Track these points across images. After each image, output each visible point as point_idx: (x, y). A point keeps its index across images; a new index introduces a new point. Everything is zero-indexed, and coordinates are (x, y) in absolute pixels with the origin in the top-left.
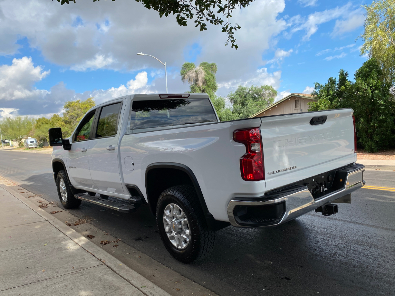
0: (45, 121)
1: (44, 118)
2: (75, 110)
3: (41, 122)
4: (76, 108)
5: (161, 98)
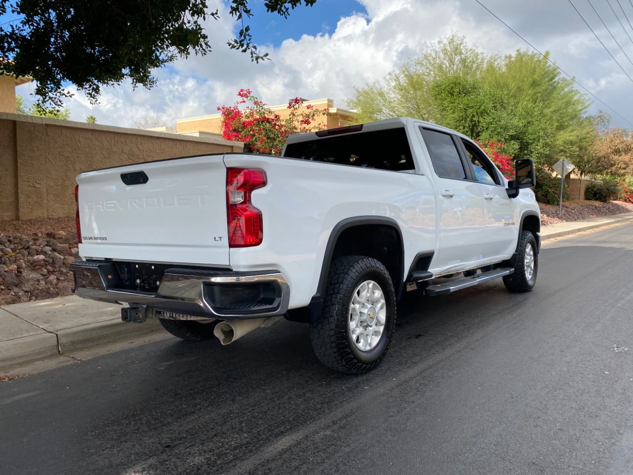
5: (319, 137)
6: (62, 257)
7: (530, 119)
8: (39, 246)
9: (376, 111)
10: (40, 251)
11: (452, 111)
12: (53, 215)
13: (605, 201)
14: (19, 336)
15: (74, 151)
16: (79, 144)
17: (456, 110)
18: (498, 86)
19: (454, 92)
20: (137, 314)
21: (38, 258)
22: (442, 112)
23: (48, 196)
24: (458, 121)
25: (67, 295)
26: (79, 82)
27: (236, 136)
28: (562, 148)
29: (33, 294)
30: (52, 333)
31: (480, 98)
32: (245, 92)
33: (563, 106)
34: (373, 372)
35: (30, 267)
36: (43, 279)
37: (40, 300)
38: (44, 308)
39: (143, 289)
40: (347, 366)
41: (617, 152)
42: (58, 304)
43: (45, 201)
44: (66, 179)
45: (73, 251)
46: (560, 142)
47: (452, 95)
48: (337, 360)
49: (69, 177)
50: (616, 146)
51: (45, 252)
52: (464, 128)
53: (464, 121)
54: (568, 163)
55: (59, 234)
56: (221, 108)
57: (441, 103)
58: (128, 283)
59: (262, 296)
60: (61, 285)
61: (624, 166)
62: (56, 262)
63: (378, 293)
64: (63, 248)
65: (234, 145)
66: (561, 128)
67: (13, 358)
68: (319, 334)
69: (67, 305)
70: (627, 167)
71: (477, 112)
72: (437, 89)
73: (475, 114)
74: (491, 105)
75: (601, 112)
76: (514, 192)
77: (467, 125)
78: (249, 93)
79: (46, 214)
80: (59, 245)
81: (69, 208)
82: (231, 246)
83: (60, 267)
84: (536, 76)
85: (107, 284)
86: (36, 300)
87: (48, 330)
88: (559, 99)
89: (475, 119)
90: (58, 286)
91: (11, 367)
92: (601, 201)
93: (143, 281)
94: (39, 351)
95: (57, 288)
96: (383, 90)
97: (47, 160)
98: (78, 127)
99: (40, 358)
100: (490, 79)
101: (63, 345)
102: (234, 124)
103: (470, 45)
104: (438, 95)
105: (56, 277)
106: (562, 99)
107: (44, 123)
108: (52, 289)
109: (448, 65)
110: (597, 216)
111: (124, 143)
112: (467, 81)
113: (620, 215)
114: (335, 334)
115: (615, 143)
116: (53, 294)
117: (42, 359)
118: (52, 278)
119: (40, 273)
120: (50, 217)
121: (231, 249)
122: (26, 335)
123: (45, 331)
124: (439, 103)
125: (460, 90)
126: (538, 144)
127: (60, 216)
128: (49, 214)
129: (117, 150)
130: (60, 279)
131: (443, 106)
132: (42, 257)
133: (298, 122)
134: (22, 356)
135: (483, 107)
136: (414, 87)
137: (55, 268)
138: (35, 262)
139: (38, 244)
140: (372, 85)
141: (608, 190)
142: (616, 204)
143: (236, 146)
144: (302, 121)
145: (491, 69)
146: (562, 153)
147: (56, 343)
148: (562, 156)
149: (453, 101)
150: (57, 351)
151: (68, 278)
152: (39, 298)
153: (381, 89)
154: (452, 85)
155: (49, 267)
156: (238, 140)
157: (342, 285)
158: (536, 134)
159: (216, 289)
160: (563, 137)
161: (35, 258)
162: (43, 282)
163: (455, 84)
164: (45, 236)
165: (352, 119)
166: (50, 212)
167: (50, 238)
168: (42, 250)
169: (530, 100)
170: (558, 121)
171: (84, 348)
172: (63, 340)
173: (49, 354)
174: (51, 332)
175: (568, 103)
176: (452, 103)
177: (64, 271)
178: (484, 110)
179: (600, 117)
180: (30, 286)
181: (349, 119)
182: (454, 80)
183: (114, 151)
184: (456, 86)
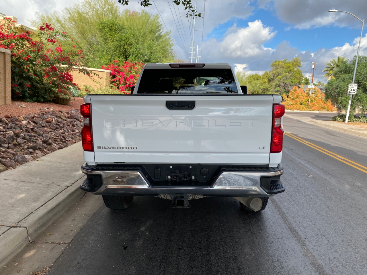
0: (257, 77)
1: (256, 75)
2: (277, 69)
3: (253, 77)
4: (279, 67)
7: (152, 51)
11: (112, 41)
17: (114, 40)
19: (113, 29)
24: (116, 47)
31: (128, 36)
47: (111, 31)
52: (119, 52)
53: (119, 48)
57: (105, 34)
65: (6, 52)
71: (126, 43)
72: (102, 25)
73: (125, 44)
74: (134, 41)
77: (121, 50)
82: (271, 152)
88: (164, 42)
89: (125, 47)
101: (31, 235)
104: (103, 29)
112: (119, 24)
121: (271, 154)
124: (103, 34)
125: (116, 29)
131: (106, 36)
135: (130, 41)
144: (49, 40)
147: (27, 235)
150: (28, 241)
154: (111, 25)
163: (113, 24)
172: (30, 231)
176: (112, 36)
178: (130, 43)
182: (112, 22)
184: (114, 26)
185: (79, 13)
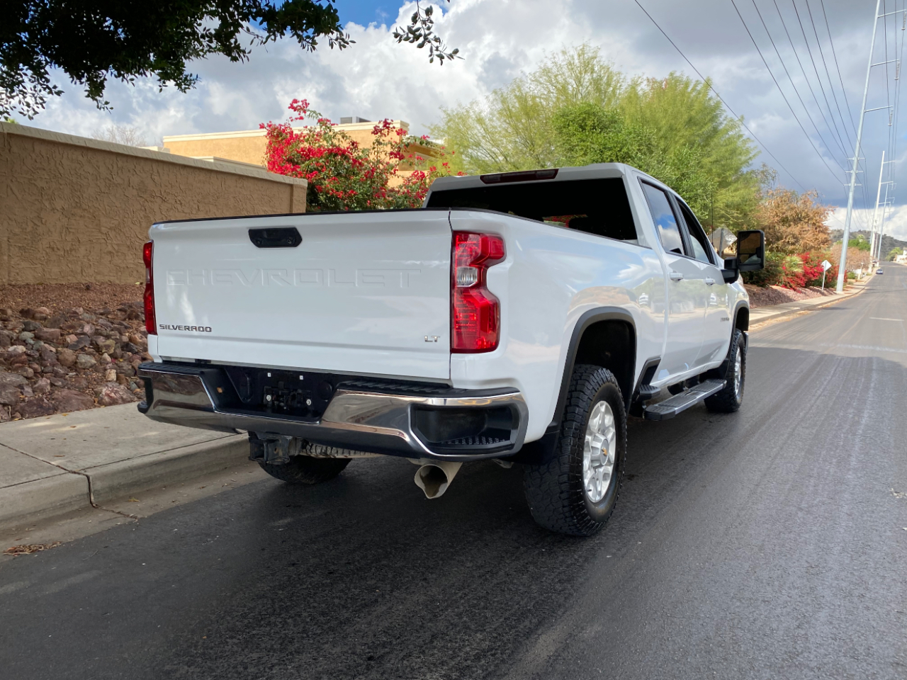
5: (486, 183)
6: (54, 350)
7: (685, 170)
8: (12, 330)
9: (473, 145)
10: (15, 338)
11: (582, 152)
12: (17, 280)
13: (763, 286)
14: (24, 480)
15: (53, 180)
16: (60, 168)
17: (588, 151)
18: (645, 122)
19: (586, 125)
20: (276, 450)
21: (15, 350)
22: (568, 152)
23: (9, 250)
25: (71, 411)
26: (75, 71)
27: (293, 170)
28: (723, 212)
29: (16, 409)
30: (79, 474)
31: (621, 137)
32: (300, 104)
33: (727, 154)
34: (603, 532)
35: (4, 364)
36: (28, 385)
37: (28, 418)
38: (43, 432)
39: (277, 411)
40: (578, 525)
41: (785, 221)
42: (64, 425)
43: (6, 258)
44: (39, 224)
45: (68, 340)
46: (720, 205)
47: (584, 129)
48: (566, 517)
49: (44, 220)
50: (784, 213)
51: (24, 341)
54: (728, 234)
55: (41, 313)
56: (266, 125)
57: (568, 140)
58: (249, 400)
59: (486, 426)
60: (57, 394)
61: (793, 240)
62: (46, 358)
63: (609, 420)
64: (52, 334)
65: (295, 183)
66: (724, 184)
67: (21, 516)
68: (541, 480)
69: (78, 426)
70: (797, 242)
71: (617, 156)
72: (563, 120)
73: (614, 158)
74: (635, 147)
75: (764, 165)
76: (732, 274)
78: (307, 104)
79: (7, 277)
80: (45, 329)
81: (44, 270)
82: (453, 351)
83: (53, 365)
84: (693, 113)
85: (217, 402)
86: (22, 419)
87: (69, 469)
88: (722, 146)
90: (55, 396)
91: (20, 530)
92: (758, 286)
93: (277, 397)
94: (62, 502)
95: (53, 399)
96: (483, 115)
97: (10, 192)
98: (60, 141)
99: (64, 515)
100: (633, 110)
101: (98, 493)
102: (290, 151)
103: (605, 61)
104: (564, 127)
105: (49, 381)
106: (726, 145)
107: (6, 131)
108: (45, 401)
109: (575, 86)
110: (758, 306)
111: (132, 171)
112: (603, 111)
113: (781, 305)
114: (569, 480)
115: (782, 209)
116: (49, 409)
117: (69, 515)
118: (44, 382)
119: (22, 375)
120: (13, 283)
121: (453, 354)
122: (36, 477)
123: (63, 471)
124: (564, 140)
125: (594, 123)
126: (694, 205)
127: (28, 282)
128: (11, 279)
129: (120, 181)
130: (56, 384)
131: (570, 144)
132: (21, 349)
133: (386, 154)
134: (35, 513)
135: (625, 150)
136: (527, 114)
137: (45, 366)
138: (11, 356)
139: (10, 327)
140: (469, 106)
141: (768, 271)
142: (776, 290)
143: (297, 185)
144: (391, 154)
145: (633, 96)
146: (723, 220)
147: (86, 490)
148: (722, 223)
149: (584, 138)
150: (88, 502)
151: (67, 384)
152: (27, 415)
153: (480, 113)
154: (584, 116)
155: (36, 366)
156: (296, 176)
157: (577, 409)
158: (693, 191)
159: (432, 416)
160: (725, 197)
161: (10, 350)
162: (28, 389)
163: (588, 113)
164: (18, 315)
165: (436, 153)
166: (12, 274)
167: (26, 317)
168: (18, 338)
169: (685, 145)
170: (719, 175)
171: (130, 497)
172: (97, 485)
173: (76, 507)
174: (75, 473)
175: (733, 152)
176: (584, 141)
177: (61, 371)
178: (627, 153)
179: (763, 172)
180: (9, 395)
181: (432, 153)
182: (587, 109)
183: (116, 182)
184: (589, 117)
185: (522, 99)
